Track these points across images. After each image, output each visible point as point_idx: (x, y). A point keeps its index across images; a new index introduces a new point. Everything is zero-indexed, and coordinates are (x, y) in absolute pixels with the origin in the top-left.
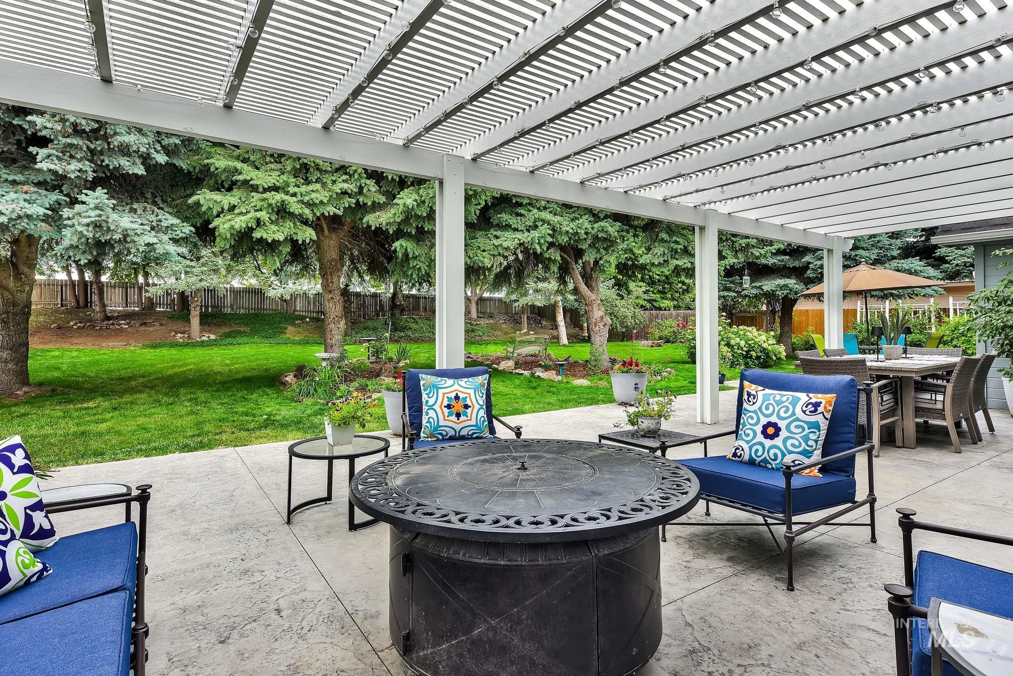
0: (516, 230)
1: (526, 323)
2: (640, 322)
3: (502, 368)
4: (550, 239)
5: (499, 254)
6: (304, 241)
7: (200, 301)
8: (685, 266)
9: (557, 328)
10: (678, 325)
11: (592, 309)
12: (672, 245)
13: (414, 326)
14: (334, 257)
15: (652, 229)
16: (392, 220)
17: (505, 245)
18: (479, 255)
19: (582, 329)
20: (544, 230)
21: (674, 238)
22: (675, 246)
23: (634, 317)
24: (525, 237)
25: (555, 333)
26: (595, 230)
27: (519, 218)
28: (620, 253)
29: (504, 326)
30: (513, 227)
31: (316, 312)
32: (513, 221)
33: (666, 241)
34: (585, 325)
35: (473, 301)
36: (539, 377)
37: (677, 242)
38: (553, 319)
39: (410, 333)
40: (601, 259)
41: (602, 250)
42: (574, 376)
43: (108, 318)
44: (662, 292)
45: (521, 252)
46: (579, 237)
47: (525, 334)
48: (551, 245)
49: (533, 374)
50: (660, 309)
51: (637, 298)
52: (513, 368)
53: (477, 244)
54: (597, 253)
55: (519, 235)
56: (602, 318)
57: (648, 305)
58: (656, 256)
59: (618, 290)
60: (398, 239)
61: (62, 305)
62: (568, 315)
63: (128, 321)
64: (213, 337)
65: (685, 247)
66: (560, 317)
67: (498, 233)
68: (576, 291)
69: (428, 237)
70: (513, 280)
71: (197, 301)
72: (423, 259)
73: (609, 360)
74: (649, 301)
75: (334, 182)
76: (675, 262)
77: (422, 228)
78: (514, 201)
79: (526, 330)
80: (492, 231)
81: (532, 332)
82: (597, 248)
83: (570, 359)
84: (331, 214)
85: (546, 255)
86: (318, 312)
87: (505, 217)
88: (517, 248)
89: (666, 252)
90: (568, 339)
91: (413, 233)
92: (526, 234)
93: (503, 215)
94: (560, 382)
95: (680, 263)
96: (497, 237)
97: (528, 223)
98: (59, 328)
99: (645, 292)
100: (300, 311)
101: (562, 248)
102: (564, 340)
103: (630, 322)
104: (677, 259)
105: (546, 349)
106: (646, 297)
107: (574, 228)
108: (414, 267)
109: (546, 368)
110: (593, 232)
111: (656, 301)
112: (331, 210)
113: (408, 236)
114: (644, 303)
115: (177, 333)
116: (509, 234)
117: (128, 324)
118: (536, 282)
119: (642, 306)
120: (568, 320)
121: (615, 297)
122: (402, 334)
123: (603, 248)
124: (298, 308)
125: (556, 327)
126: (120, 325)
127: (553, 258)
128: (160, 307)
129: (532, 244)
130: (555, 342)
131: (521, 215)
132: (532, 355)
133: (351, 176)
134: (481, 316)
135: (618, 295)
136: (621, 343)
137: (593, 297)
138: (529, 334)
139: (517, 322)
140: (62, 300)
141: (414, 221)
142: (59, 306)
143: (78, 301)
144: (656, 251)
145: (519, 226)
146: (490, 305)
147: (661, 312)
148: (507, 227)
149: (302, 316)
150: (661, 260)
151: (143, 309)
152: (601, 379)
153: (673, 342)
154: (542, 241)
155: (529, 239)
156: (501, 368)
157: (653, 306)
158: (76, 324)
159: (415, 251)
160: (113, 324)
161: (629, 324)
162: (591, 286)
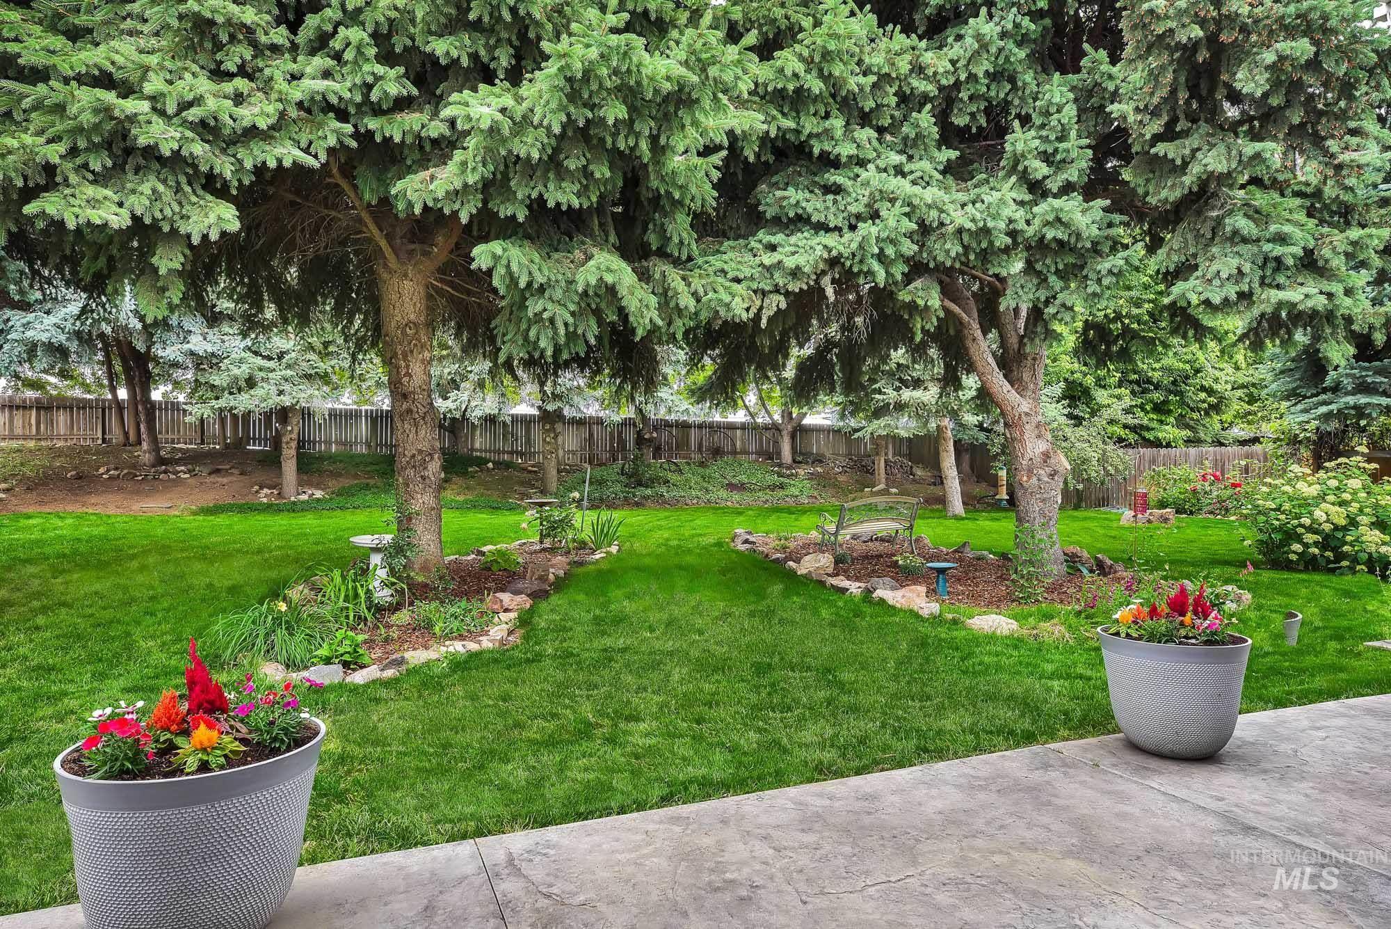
0: (822, 227)
1: (882, 471)
2: (1117, 469)
3: (804, 571)
4: (909, 248)
5: (777, 290)
6: (205, 237)
7: (296, 431)
8: (1310, 303)
9: (942, 483)
10: (1204, 478)
11: (1022, 434)
12: (1267, 247)
13: (673, 477)
14: (412, 317)
15: (1199, 213)
16: (458, 184)
17: (790, 263)
18: (721, 289)
19: (994, 482)
20: (894, 219)
21: (1273, 228)
22: (1278, 250)
23: (1103, 460)
24: (842, 244)
25: (937, 491)
26: (1037, 222)
27: (830, 197)
28: (1106, 282)
29: (842, 478)
30: (814, 219)
31: (508, 453)
32: (815, 205)
33: (1245, 240)
34: (1003, 474)
35: (785, 433)
36: (882, 601)
37: (1281, 239)
38: (935, 464)
39: (663, 490)
40: (1047, 302)
41: (1052, 279)
42: (975, 598)
43: (161, 461)
44: (1160, 408)
45: (833, 281)
46: (991, 243)
47: (880, 493)
48: (917, 269)
49: (869, 592)
50: (1157, 444)
51: (1111, 422)
52: (830, 570)
53: (719, 265)
54: (1038, 287)
55: (830, 240)
56: (1046, 456)
57: (1132, 437)
58: (1216, 282)
59: (1069, 406)
60: (485, 239)
61: (104, 440)
62: (966, 458)
63: (190, 467)
64: (319, 494)
65: (1309, 252)
66: (949, 462)
67: (778, 238)
68: (985, 398)
69: (583, 243)
70: (838, 376)
71: (291, 432)
72: (558, 294)
73: (1062, 558)
74: (1134, 429)
75: (295, 77)
76: (1275, 295)
77: (541, 200)
78: (816, 151)
79: (882, 486)
80: (761, 234)
81: (894, 490)
82: (1039, 274)
83: (967, 549)
84: (287, 163)
85: (904, 296)
86: (511, 453)
87: (795, 197)
88: (824, 273)
89: (1247, 268)
90: (964, 503)
91: (521, 219)
92: (848, 236)
93: (791, 191)
94: (936, 620)
95: (1293, 295)
96: (772, 248)
97: (853, 209)
98: (79, 477)
99: (1128, 411)
100: (481, 451)
101: (946, 278)
102: (957, 505)
103: (1094, 471)
104: (1278, 287)
105: (911, 527)
106: (1130, 420)
107: (978, 216)
108: (538, 315)
109: (905, 576)
110: (1030, 231)
111: (1148, 429)
112: (285, 153)
113: (509, 229)
114: (1122, 433)
115: (261, 488)
116: (802, 238)
117: (189, 471)
118: (898, 389)
119: (1120, 440)
120: (966, 466)
121: (1063, 420)
122: (649, 492)
123: (1057, 272)
124: (477, 445)
125: (940, 480)
126: (175, 473)
127: (921, 302)
128: (254, 444)
129: (861, 261)
130: (937, 510)
131: (837, 190)
132: (882, 540)
133: (338, 57)
134: (800, 459)
135: (1070, 416)
136: (1076, 513)
137: (1025, 406)
138: (889, 494)
139: (868, 472)
140: (104, 433)
141: (519, 184)
142: (100, 442)
143: (126, 434)
144: (1214, 268)
145: (831, 217)
146: (818, 441)
147: (1163, 451)
148: (801, 221)
149: (481, 458)
150: (1231, 291)
151: (227, 446)
152: (1048, 617)
153: (1192, 513)
154: (890, 251)
155: (854, 246)
156: (802, 571)
157: (1144, 438)
158: (108, 470)
159: (537, 274)
160: (165, 472)
161: (1094, 474)
162: (1020, 380)
